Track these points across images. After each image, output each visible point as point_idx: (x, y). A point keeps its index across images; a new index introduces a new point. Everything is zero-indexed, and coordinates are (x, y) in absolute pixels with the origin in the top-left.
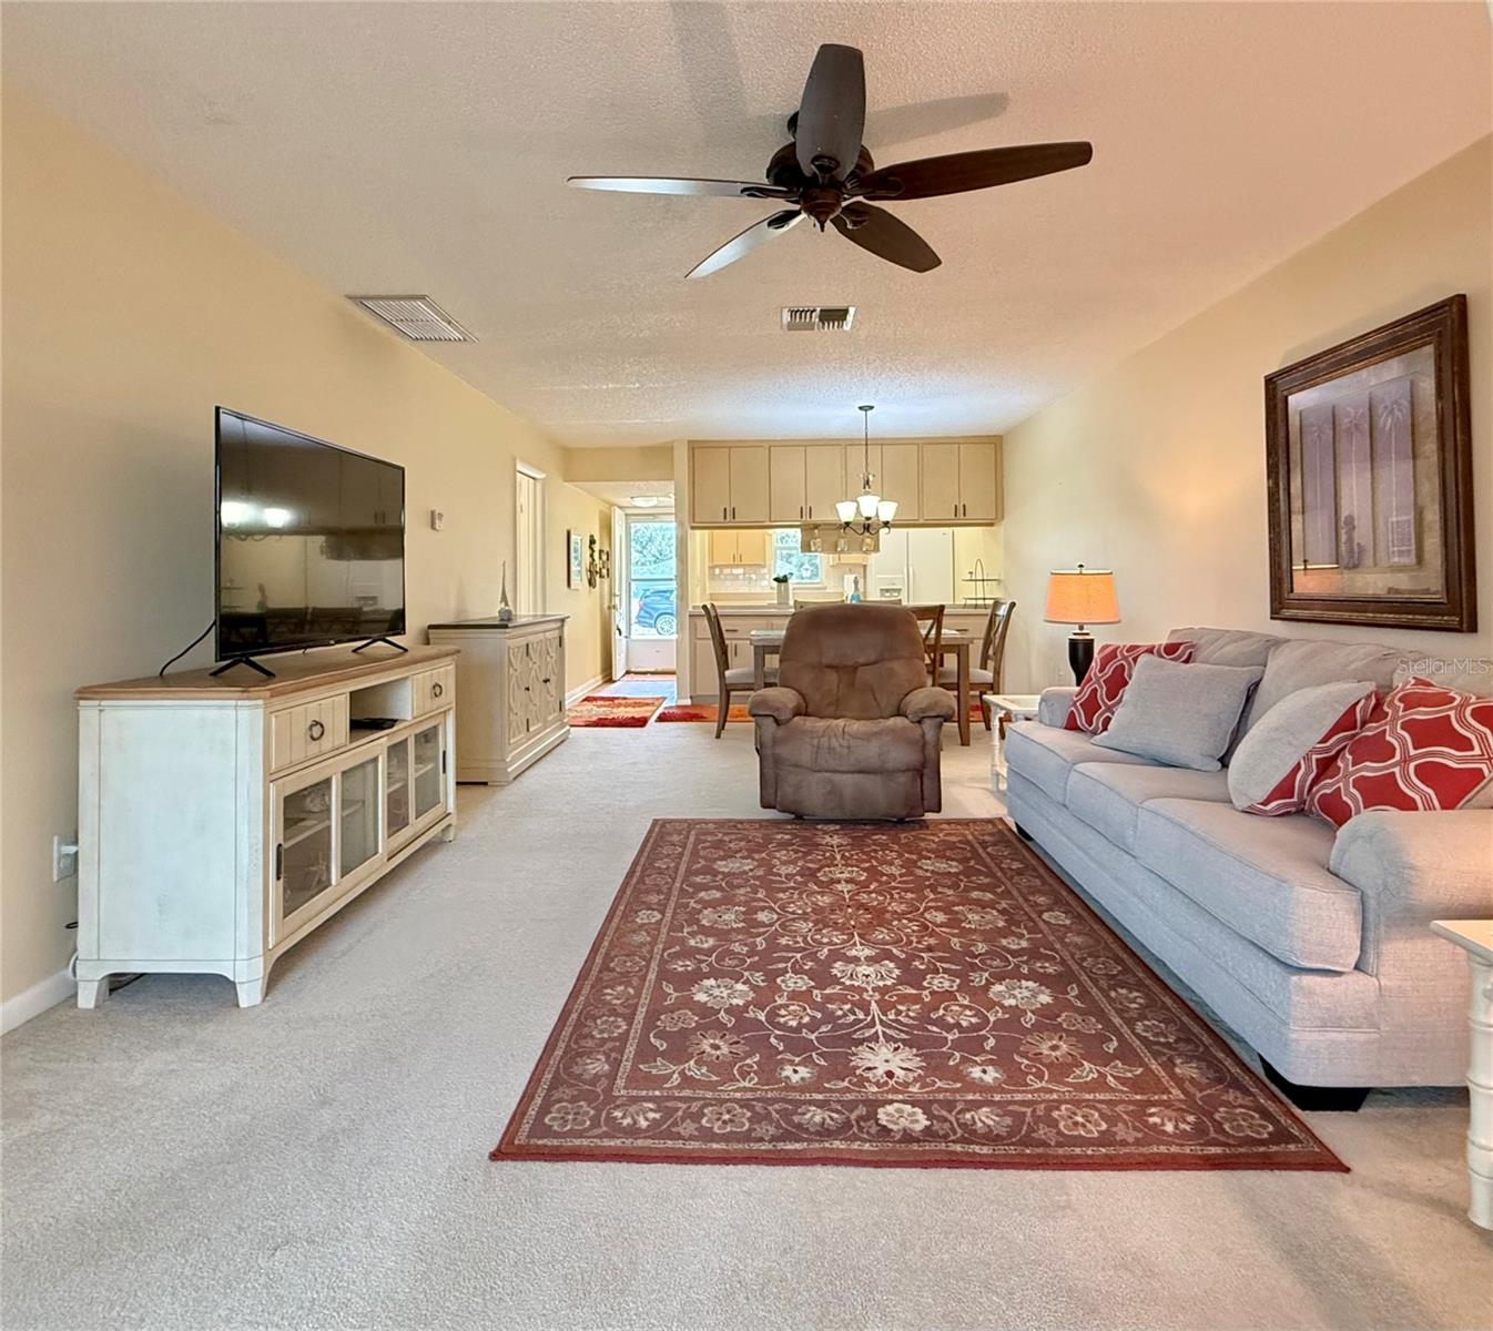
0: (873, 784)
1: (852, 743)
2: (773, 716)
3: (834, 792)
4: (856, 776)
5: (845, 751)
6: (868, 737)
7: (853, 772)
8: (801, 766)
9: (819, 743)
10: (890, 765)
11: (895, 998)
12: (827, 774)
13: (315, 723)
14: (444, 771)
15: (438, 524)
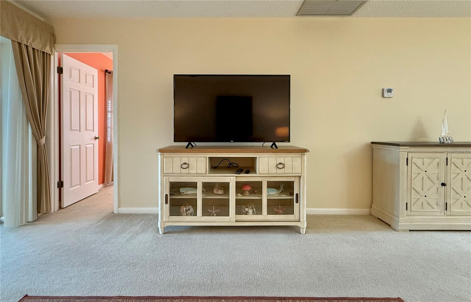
13: (185, 164)
14: (297, 202)
15: (386, 94)
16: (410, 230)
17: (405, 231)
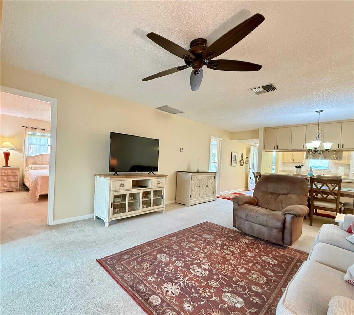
0: (264, 229)
1: (258, 215)
2: (237, 203)
3: (252, 228)
4: (259, 225)
5: (256, 217)
6: (264, 215)
7: (258, 224)
8: (242, 218)
9: (248, 213)
10: (270, 225)
11: (196, 279)
12: (250, 222)
13: (122, 184)
14: (163, 199)
15: (182, 150)
16: (192, 205)
17: (190, 206)
